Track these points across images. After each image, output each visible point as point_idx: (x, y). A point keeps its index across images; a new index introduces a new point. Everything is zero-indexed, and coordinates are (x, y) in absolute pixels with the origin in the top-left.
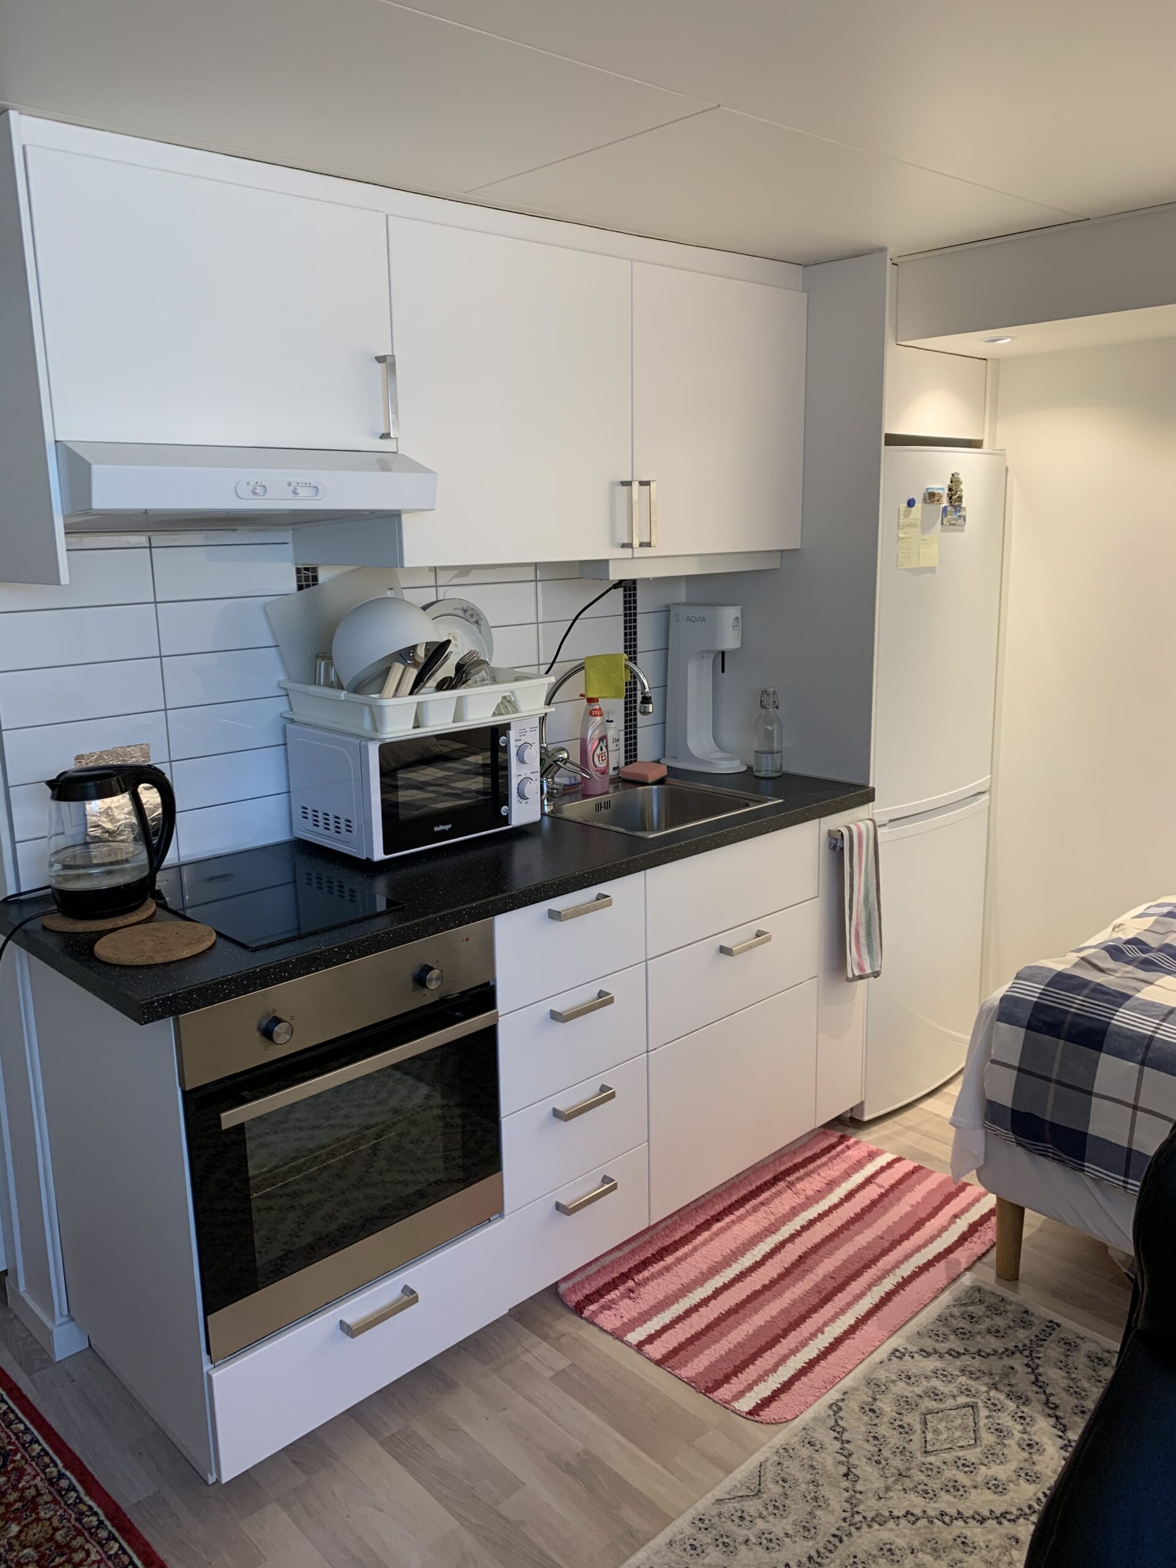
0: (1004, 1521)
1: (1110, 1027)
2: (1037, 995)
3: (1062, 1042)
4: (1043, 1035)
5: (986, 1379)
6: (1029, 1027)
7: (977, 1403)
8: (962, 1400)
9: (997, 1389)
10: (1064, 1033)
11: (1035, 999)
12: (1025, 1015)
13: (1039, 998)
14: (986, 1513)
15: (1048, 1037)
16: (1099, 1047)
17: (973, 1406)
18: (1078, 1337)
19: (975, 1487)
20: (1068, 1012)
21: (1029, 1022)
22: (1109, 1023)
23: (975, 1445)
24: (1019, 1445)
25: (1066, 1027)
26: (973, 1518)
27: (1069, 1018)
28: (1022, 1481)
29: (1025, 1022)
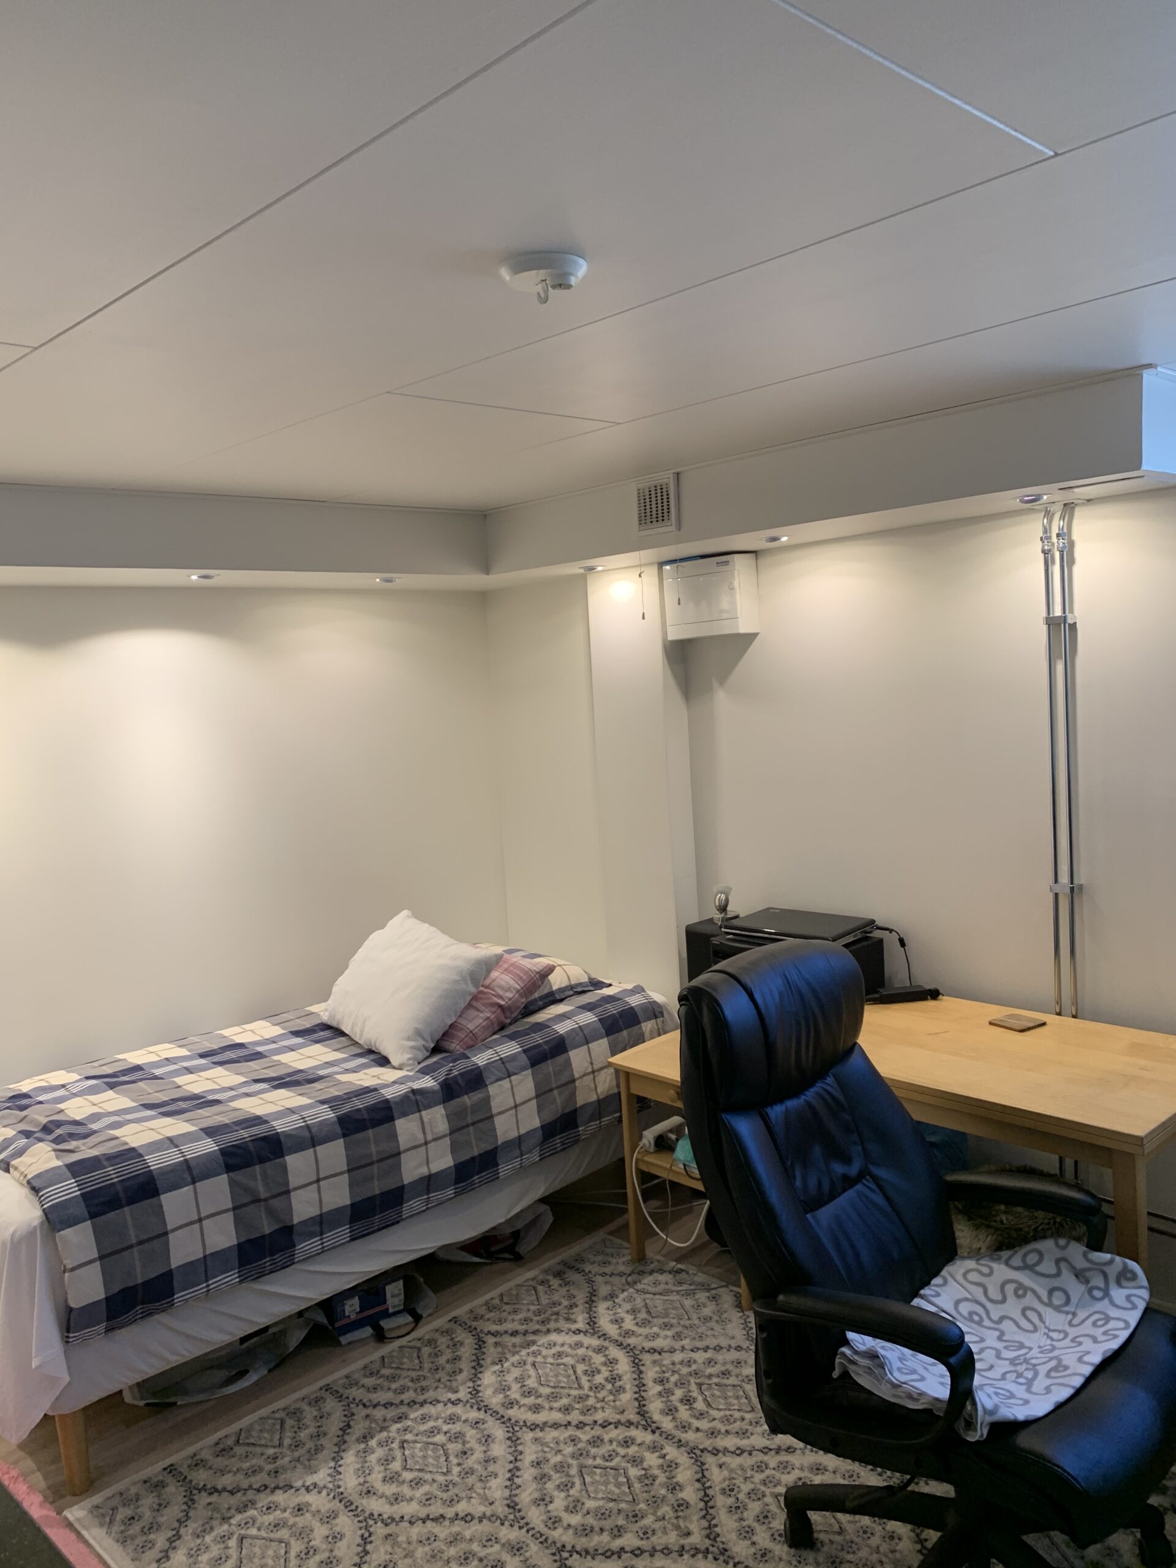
0: (369, 1539)
1: (154, 1173)
2: (77, 1189)
3: (126, 1209)
4: (108, 1215)
5: (215, 1523)
6: (93, 1216)
7: (240, 1534)
8: (233, 1543)
9: (230, 1518)
10: (124, 1201)
11: (79, 1193)
12: (81, 1210)
13: (79, 1190)
14: (360, 1549)
15: (113, 1213)
16: (155, 1193)
17: (242, 1539)
18: (192, 1458)
19: (331, 1551)
20: (113, 1184)
21: (89, 1212)
22: (150, 1171)
23: (287, 1544)
24: (296, 1516)
25: (122, 1195)
26: (361, 1557)
27: (119, 1188)
28: (334, 1522)
29: (86, 1214)
